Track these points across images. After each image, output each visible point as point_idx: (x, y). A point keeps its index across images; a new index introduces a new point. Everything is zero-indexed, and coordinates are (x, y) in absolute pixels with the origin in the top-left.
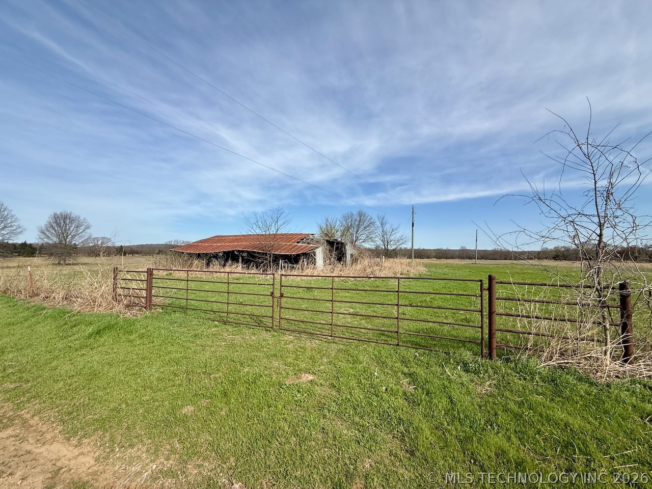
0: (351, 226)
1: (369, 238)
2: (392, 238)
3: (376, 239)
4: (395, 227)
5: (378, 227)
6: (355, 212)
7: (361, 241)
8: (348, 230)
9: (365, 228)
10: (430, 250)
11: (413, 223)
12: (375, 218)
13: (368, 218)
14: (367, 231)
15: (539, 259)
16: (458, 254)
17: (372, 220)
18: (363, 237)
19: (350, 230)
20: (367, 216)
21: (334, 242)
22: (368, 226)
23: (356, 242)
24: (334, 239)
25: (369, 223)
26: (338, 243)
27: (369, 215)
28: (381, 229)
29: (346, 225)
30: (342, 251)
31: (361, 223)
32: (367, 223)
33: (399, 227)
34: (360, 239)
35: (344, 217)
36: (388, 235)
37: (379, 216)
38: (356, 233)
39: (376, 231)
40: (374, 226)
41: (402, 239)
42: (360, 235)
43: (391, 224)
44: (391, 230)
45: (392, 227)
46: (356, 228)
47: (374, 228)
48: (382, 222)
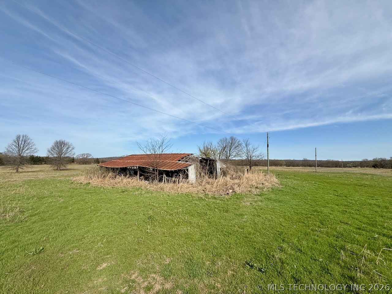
0: (226, 146)
1: (237, 155)
2: (254, 154)
3: (243, 155)
4: (255, 147)
5: (244, 147)
6: (228, 138)
7: (233, 156)
8: (224, 149)
9: (235, 147)
10: (282, 160)
11: (268, 145)
12: (242, 141)
13: (237, 141)
15: (361, 167)
16: (301, 163)
17: (240, 143)
18: (234, 154)
20: (236, 139)
21: (208, 160)
22: (237, 146)
23: (229, 157)
24: (208, 157)
25: (238, 144)
26: (210, 160)
27: (237, 140)
28: (246, 149)
29: (222, 146)
30: (213, 166)
31: (232, 145)
32: (236, 144)
33: (258, 147)
34: (232, 155)
35: (221, 141)
36: (251, 153)
37: (244, 140)
38: (230, 151)
39: (243, 150)
40: (241, 146)
41: (260, 155)
42: (232, 152)
43: (252, 145)
44: (253, 149)
45: (253, 147)
46: (229, 148)
47: (241, 148)
48: (246, 144)
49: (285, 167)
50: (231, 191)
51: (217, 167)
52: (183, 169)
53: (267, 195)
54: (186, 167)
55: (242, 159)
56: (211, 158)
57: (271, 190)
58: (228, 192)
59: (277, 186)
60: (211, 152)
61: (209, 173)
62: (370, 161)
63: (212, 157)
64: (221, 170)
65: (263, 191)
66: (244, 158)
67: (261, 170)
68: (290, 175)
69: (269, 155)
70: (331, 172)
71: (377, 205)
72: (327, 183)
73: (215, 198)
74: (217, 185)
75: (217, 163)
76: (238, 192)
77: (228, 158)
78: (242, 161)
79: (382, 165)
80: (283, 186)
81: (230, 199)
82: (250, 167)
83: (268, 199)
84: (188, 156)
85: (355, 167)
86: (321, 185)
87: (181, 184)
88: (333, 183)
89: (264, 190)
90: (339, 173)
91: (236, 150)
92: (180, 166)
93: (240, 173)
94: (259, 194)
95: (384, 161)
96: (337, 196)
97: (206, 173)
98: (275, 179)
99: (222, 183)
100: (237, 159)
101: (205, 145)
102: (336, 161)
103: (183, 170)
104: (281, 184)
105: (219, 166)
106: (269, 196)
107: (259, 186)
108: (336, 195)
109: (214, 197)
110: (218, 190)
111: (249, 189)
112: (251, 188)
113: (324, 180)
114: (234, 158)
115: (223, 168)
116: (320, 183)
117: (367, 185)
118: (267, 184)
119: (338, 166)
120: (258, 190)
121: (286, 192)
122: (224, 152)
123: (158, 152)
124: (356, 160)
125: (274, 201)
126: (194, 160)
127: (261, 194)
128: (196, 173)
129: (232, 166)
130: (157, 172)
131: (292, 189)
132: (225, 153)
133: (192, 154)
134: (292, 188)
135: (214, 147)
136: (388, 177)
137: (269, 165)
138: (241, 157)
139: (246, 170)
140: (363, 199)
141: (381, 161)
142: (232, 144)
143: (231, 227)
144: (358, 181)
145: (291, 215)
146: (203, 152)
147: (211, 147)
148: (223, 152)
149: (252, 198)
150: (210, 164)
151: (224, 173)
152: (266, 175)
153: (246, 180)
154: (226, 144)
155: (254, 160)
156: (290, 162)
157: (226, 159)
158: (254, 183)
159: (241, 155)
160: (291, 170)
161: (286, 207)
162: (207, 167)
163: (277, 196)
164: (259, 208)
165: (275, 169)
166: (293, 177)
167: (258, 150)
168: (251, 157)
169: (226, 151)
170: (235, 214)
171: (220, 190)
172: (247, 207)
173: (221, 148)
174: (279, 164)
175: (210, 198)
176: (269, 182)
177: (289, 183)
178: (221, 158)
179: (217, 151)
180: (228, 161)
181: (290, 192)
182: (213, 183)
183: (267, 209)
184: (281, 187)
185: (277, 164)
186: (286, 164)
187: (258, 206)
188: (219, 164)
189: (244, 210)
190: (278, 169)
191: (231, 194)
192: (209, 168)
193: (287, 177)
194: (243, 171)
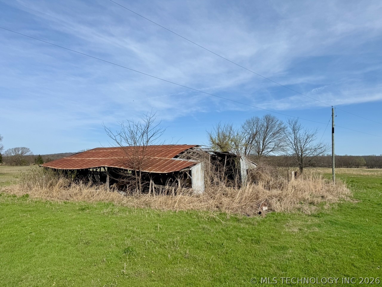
0: (257, 132)
1: (278, 147)
2: (308, 146)
3: (288, 148)
4: (310, 133)
5: (290, 133)
6: (261, 117)
7: (269, 150)
8: (254, 138)
9: (274, 134)
10: (359, 157)
11: (333, 129)
12: (285, 123)
13: (278, 123)
14: (277, 138)
17: (282, 126)
18: (272, 145)
19: (256, 138)
20: (275, 120)
21: (225, 155)
22: (278, 132)
23: (263, 150)
24: (225, 151)
25: (278, 129)
26: (230, 156)
27: (278, 120)
28: (293, 136)
29: (250, 132)
30: (234, 166)
31: (269, 130)
32: (275, 129)
33: (316, 133)
34: (268, 148)
35: (249, 123)
36: (302, 144)
37: (291, 120)
38: (264, 140)
39: (287, 139)
40: (285, 132)
41: (319, 147)
42: (268, 142)
43: (305, 130)
44: (306, 136)
45: (307, 134)
46: (263, 135)
47: (285, 135)
48: (294, 127)
49: (365, 169)
50: (265, 208)
51: (242, 167)
52: (183, 170)
53: (330, 216)
54: (188, 167)
55: (285, 154)
56: (230, 152)
57: (336, 207)
58: (259, 210)
59: (348, 201)
60: (230, 142)
61: (226, 177)
63: (233, 151)
64: (249, 174)
65: (322, 208)
66: (290, 152)
67: (319, 174)
68: (373, 183)
74: (241, 199)
75: (241, 160)
76: (279, 211)
77: (260, 153)
78: (286, 158)
80: (359, 201)
81: (264, 221)
82: (301, 169)
83: (331, 222)
84: (191, 148)
87: (179, 196)
89: (325, 207)
91: (275, 140)
92: (177, 166)
93: (281, 179)
94: (315, 213)
97: (223, 178)
98: (345, 189)
99: (249, 195)
100: (277, 155)
101: (220, 130)
103: (182, 173)
104: (356, 198)
105: (244, 165)
106: (334, 218)
107: (315, 200)
109: (236, 218)
110: (243, 207)
111: (298, 206)
112: (301, 203)
114: (272, 154)
115: (251, 170)
118: (330, 197)
120: (313, 208)
121: (364, 211)
122: (253, 143)
123: (141, 143)
125: (343, 225)
126: (200, 156)
127: (318, 214)
128: (205, 177)
129: (268, 167)
130: (139, 175)
131: (376, 206)
132: (256, 144)
133: (197, 146)
134: (376, 204)
135: (236, 134)
137: (334, 165)
138: (283, 150)
139: (293, 173)
142: (267, 128)
143: (264, 268)
145: (372, 249)
146: (217, 141)
147: (230, 133)
148: (251, 143)
149: (302, 221)
150: (228, 163)
151: (254, 178)
152: (329, 183)
153: (293, 190)
154: (258, 129)
155: (308, 155)
156: (374, 160)
157: (257, 154)
158: (307, 196)
159: (284, 148)
160: (376, 174)
161: (363, 235)
162: (225, 168)
163: (348, 217)
164: (314, 237)
165: (346, 172)
166: (379, 185)
167: (315, 138)
168: (302, 150)
169: (256, 140)
170: (271, 247)
171: (245, 207)
172: (293, 235)
173: (249, 136)
174: (353, 165)
175: (229, 220)
176: (334, 194)
177: (371, 196)
178: (247, 153)
179: (241, 140)
180: (262, 158)
181: (372, 210)
182: (233, 195)
183: (329, 239)
184: (357, 202)
185: (350, 164)
186: (367, 162)
187: (313, 233)
188: (244, 163)
189: (288, 240)
190: (351, 172)
191: (265, 214)
192: (228, 170)
193: (369, 185)
194: (288, 175)
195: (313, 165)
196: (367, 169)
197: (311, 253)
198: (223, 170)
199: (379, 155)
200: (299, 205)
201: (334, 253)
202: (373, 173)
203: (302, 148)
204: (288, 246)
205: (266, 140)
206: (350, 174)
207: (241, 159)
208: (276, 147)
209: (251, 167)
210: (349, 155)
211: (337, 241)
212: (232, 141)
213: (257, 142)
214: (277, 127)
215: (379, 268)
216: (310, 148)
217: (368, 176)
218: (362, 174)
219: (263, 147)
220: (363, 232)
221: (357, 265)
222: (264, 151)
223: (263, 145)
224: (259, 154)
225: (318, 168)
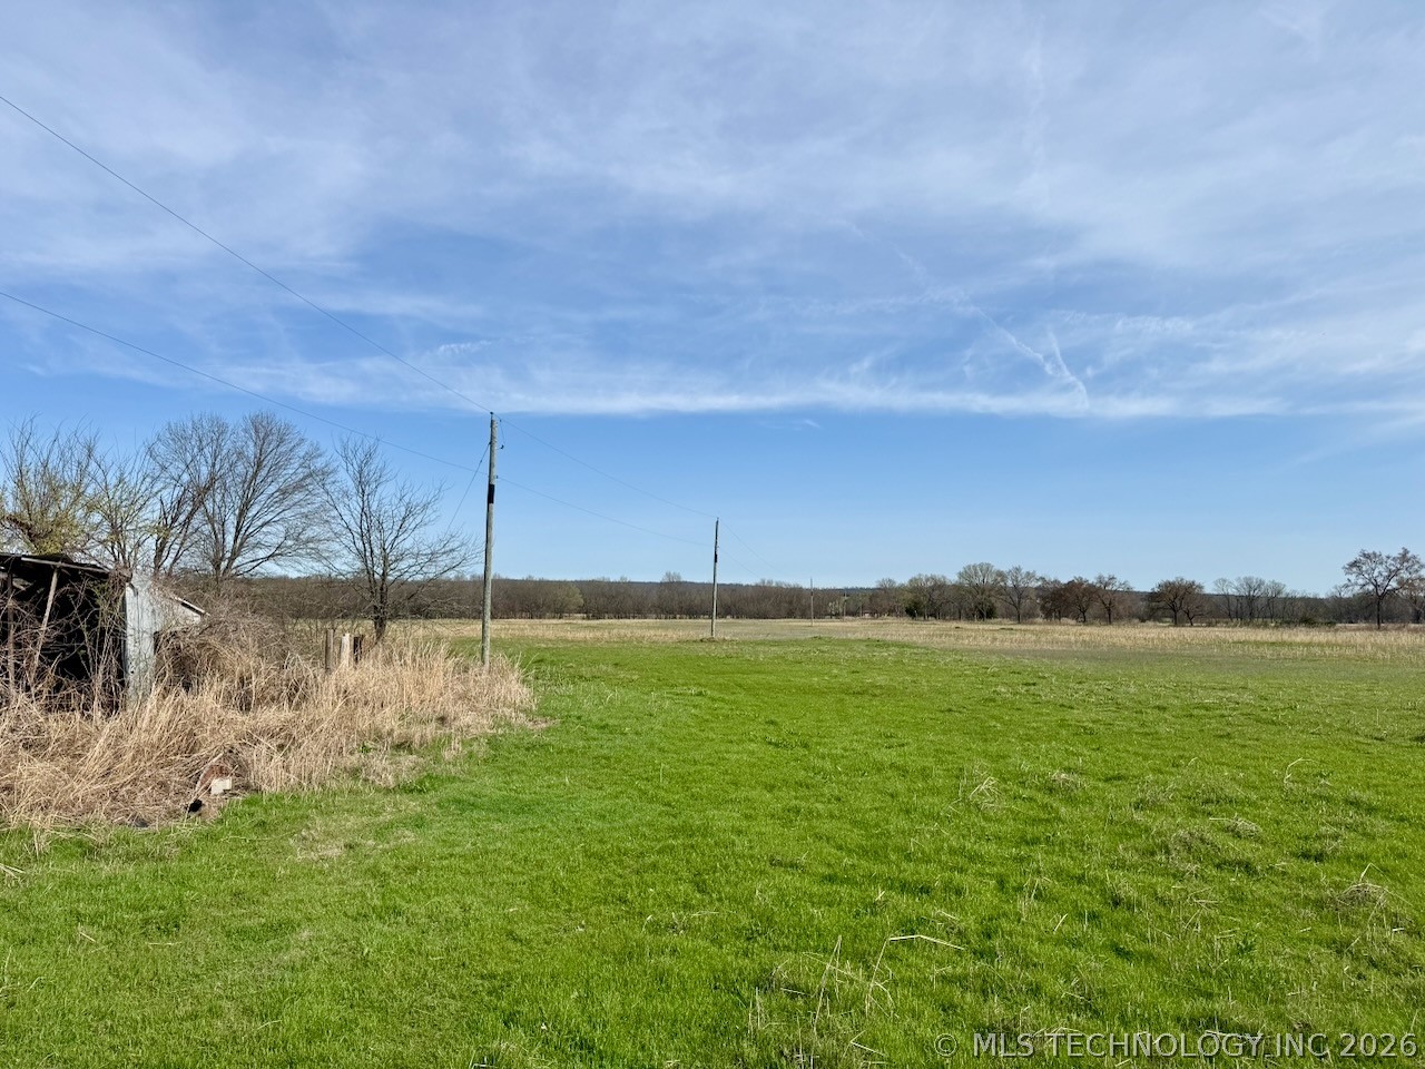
0: (212, 480)
1: (298, 543)
2: (407, 543)
3: (336, 546)
4: (418, 497)
5: (346, 494)
6: (235, 419)
7: (262, 553)
8: (198, 503)
9: (284, 492)
10: (565, 583)
11: (491, 489)
12: (330, 456)
13: (301, 451)
14: (297, 510)
16: (656, 600)
17: (319, 463)
18: (273, 535)
19: (209, 505)
20: (292, 439)
21: (48, 571)
22: (299, 487)
23: (235, 554)
24: (51, 550)
25: (302, 473)
26: (73, 574)
27: (302, 440)
28: (356, 504)
29: (186, 477)
30: (92, 623)
31: (263, 473)
32: (292, 472)
33: (435, 498)
34: (258, 545)
35: (179, 438)
36: (387, 534)
37: (351, 446)
38: (242, 514)
39: (335, 513)
40: (327, 487)
41: (447, 549)
42: (259, 523)
43: (401, 485)
44: (403, 509)
45: (406, 499)
46: (240, 493)
47: (325, 497)
48: (360, 472)
49: (579, 620)
50: (220, 785)
51: (130, 623)
53: (456, 785)
55: (325, 571)
56: (78, 557)
57: (481, 750)
58: (197, 793)
59: (522, 727)
60: (80, 513)
61: (50, 671)
62: (901, 589)
63: (97, 554)
64: (164, 650)
65: (437, 760)
66: (345, 564)
67: (438, 639)
68: (595, 663)
69: (494, 551)
70: (770, 638)
71: (898, 768)
72: (749, 690)
73: (89, 851)
74: (117, 757)
75: (129, 592)
76: (275, 789)
77: (224, 564)
78: (327, 584)
79: (933, 604)
80: (550, 724)
81: (210, 837)
82: (380, 623)
83: (459, 802)
85: (853, 614)
86: (723, 700)
88: (770, 688)
90: (797, 642)
91: (288, 514)
93: (299, 664)
94: (411, 780)
95: (939, 586)
96: (776, 745)
97: (30, 677)
98: (515, 687)
99: (155, 738)
100: (293, 575)
101: (30, 457)
102: (791, 589)
104: (544, 713)
105: (143, 614)
106: (471, 787)
107: (416, 732)
108: (770, 743)
109: (80, 844)
110: (123, 791)
111: (353, 760)
112: (366, 750)
113: (738, 678)
114: (272, 569)
115: (174, 635)
116: (720, 691)
117: (881, 687)
118: (468, 719)
119: (798, 612)
120: (407, 760)
121: (560, 752)
122: (195, 522)
124: (859, 586)
125: (498, 808)
127: (421, 782)
129: (249, 620)
131: (594, 733)
132: (207, 528)
134: (597, 727)
135: (111, 478)
136: (945, 651)
137: (488, 609)
138: (319, 556)
139: (347, 640)
140: (860, 747)
141: (933, 589)
142: (259, 465)
144: (854, 676)
146: (11, 507)
147: (83, 472)
148: (188, 522)
149: (363, 812)
150: (63, 607)
151: (183, 667)
152: (466, 670)
153: (340, 703)
154: (217, 467)
155: (405, 577)
156: (603, 595)
157: (211, 568)
158: (388, 720)
159: (321, 547)
160: (606, 635)
161: (551, 832)
162: (44, 628)
163: (515, 777)
164: (396, 867)
165: (528, 632)
166: (610, 669)
167: (433, 517)
168: (385, 558)
169: (210, 511)
170: (228, 935)
171: (132, 789)
172: (320, 872)
173: (178, 491)
174: (549, 607)
175: (42, 858)
176: (481, 706)
177: (587, 705)
178: (167, 563)
179: (137, 506)
180: (227, 587)
181: (584, 747)
182: (80, 743)
183: (445, 863)
184: (544, 725)
185: (538, 607)
186: (586, 602)
187: (397, 852)
188: (146, 604)
189: (302, 892)
190: (540, 633)
191: (219, 808)
192: (59, 638)
193: (584, 671)
194: (327, 649)
195: (421, 612)
196: (586, 622)
197: (379, 926)
198: (35, 636)
199: (618, 579)
200: (357, 755)
201: (457, 910)
202: (598, 634)
203: (388, 551)
204: (298, 916)
205: (250, 515)
206: (536, 639)
207: (132, 586)
208: (290, 543)
209: (177, 623)
210: (537, 577)
211: (471, 866)
212: (91, 508)
213: (211, 520)
214: (296, 465)
215: (583, 927)
216: (415, 551)
217: (585, 641)
218: (570, 636)
219: (239, 541)
220: (552, 821)
221: (523, 934)
222: (240, 558)
223: (238, 531)
224: (217, 567)
225: (440, 621)
